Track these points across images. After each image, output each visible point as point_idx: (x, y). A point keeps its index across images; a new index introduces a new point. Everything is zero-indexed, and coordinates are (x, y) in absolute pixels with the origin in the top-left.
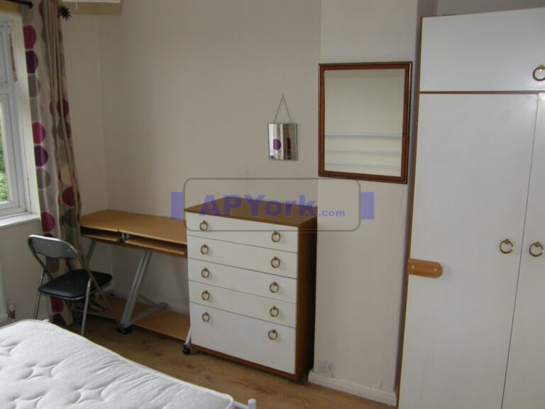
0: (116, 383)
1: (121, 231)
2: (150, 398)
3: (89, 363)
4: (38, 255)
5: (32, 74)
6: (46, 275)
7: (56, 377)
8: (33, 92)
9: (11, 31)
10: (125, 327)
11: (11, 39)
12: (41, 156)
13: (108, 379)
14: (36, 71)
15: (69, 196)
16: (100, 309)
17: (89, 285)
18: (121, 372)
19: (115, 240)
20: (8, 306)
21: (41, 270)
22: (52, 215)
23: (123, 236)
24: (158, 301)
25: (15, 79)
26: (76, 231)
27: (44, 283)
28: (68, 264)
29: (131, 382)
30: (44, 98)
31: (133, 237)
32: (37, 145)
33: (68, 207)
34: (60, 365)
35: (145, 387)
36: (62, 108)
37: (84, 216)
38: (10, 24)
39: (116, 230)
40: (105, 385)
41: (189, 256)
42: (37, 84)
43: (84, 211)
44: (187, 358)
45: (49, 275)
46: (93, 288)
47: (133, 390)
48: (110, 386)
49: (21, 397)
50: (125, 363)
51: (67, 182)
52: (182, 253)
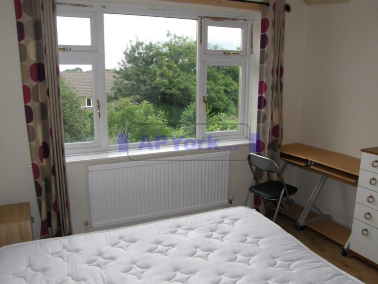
0: (301, 262)
1: (308, 159)
2: (325, 279)
3: (282, 243)
4: (252, 167)
5: (263, 49)
6: (255, 180)
7: (261, 247)
8: (262, 61)
9: (253, 22)
10: (301, 225)
11: (252, 28)
12: (262, 103)
13: (295, 258)
14: (266, 47)
15: (276, 131)
16: (284, 210)
17: (282, 192)
18: (304, 255)
19: (303, 165)
20: (229, 196)
21: (252, 176)
22: (264, 142)
23: (309, 162)
24: (325, 212)
25: (252, 53)
26: (278, 154)
27: (253, 185)
28: (268, 175)
29: (311, 264)
30: (269, 65)
31: (316, 165)
32: (260, 95)
33: (274, 138)
34: (264, 240)
35: (321, 270)
36: (279, 71)
37: (284, 145)
38: (253, 18)
39: (305, 158)
40: (293, 261)
41: (359, 184)
42: (265, 55)
43: (284, 142)
44: (345, 259)
45: (257, 181)
46: (285, 195)
47: (312, 270)
48: (296, 263)
49: (241, 253)
50: (306, 249)
51: (276, 121)
52: (354, 182)
